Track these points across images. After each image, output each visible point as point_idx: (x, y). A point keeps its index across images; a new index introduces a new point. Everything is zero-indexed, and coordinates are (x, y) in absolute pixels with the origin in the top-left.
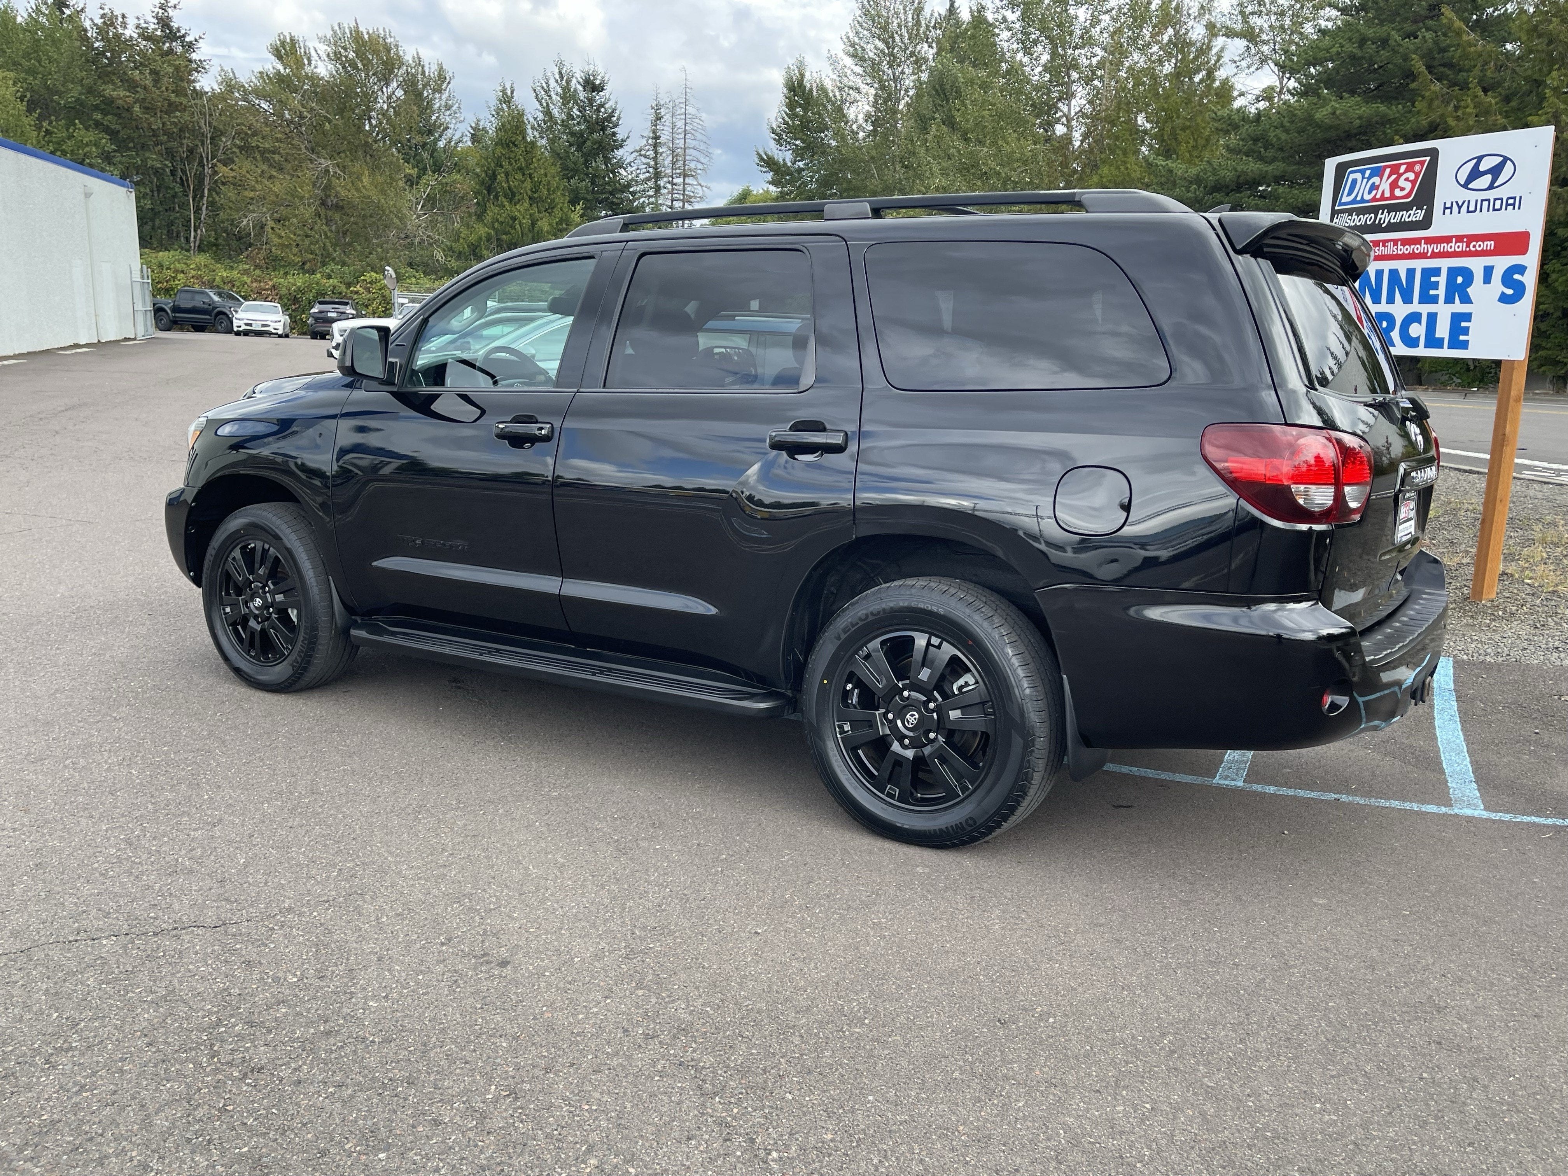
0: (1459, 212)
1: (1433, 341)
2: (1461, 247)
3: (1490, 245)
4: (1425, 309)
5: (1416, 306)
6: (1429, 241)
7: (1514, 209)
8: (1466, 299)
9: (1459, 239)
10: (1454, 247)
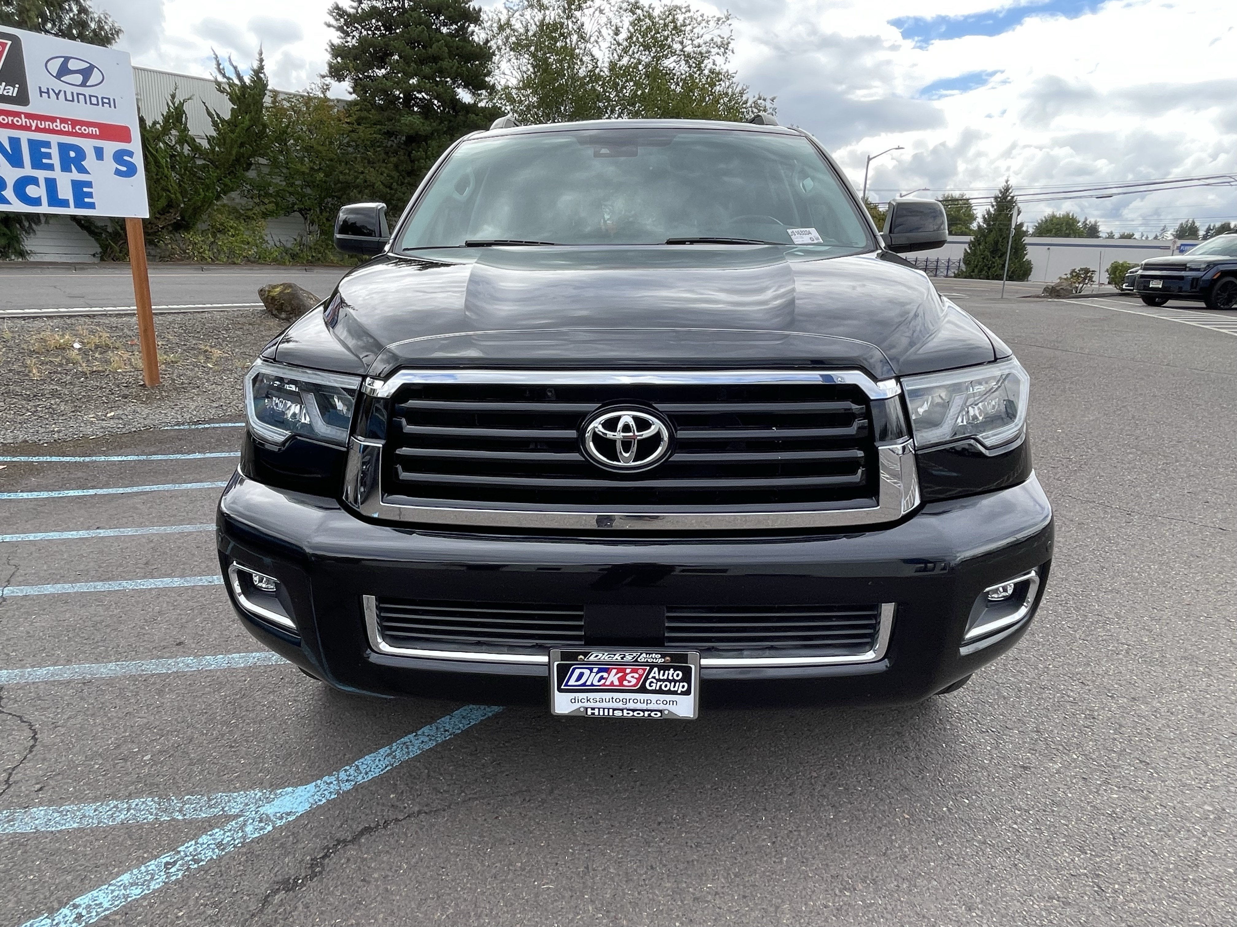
0: (58, 99)
1: (54, 200)
2: (67, 128)
3: (95, 131)
4: (41, 175)
5: (28, 170)
6: (29, 116)
7: (110, 107)
8: (82, 170)
9: (63, 121)
10: (57, 126)
